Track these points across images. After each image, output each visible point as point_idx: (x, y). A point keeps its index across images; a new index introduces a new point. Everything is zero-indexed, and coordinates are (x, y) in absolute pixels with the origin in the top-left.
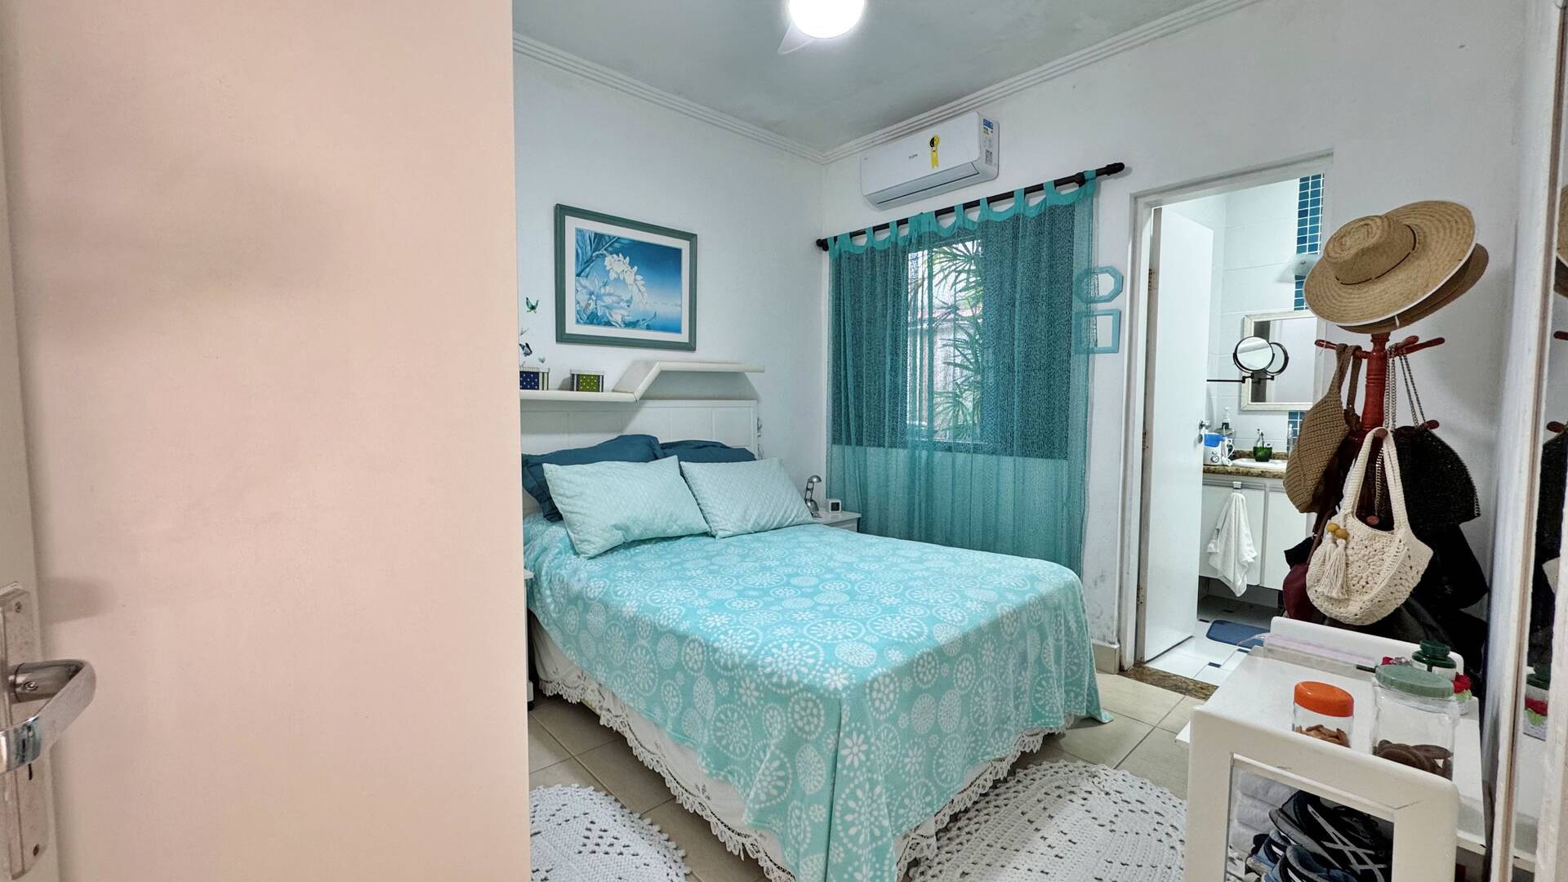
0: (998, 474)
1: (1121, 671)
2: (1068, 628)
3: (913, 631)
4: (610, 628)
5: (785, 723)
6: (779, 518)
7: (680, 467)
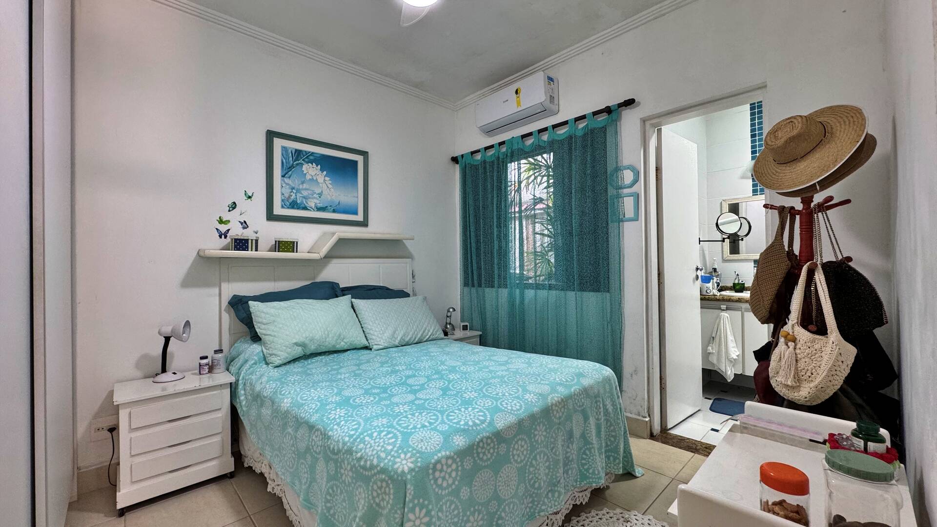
0: (565, 304)
1: (652, 436)
2: (607, 410)
3: (478, 419)
4: (273, 419)
5: (367, 500)
6: (419, 336)
7: (352, 303)
